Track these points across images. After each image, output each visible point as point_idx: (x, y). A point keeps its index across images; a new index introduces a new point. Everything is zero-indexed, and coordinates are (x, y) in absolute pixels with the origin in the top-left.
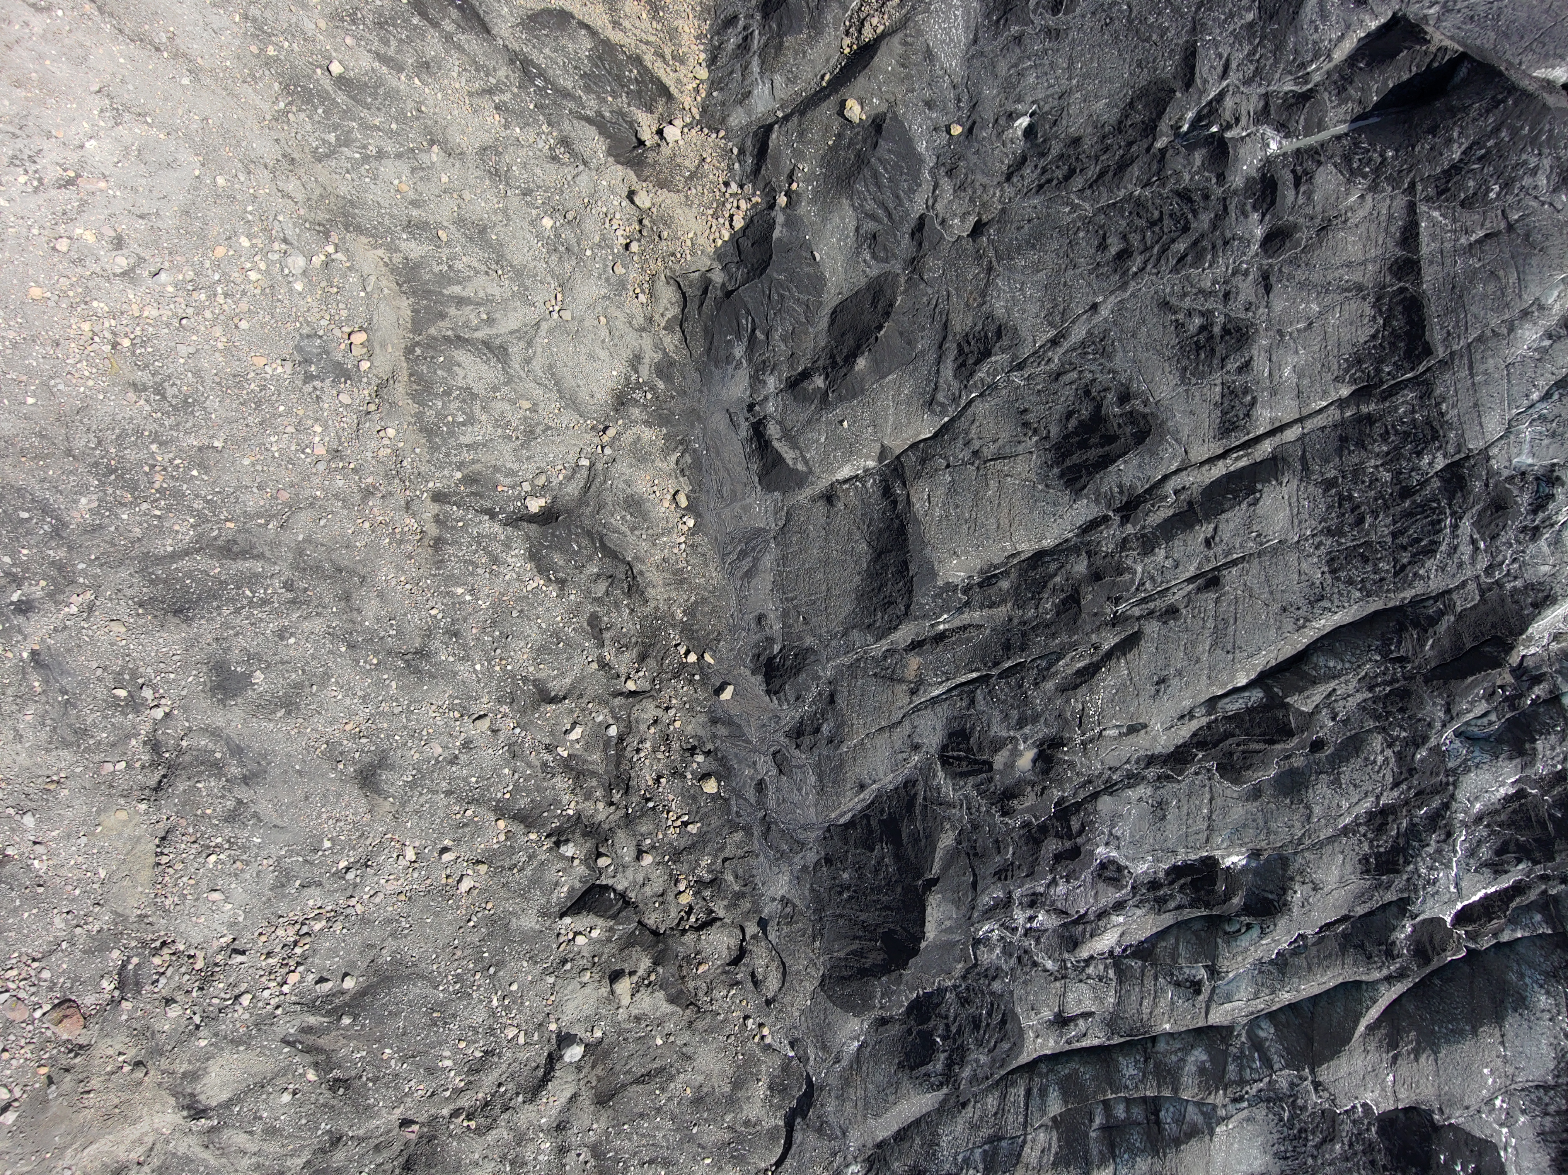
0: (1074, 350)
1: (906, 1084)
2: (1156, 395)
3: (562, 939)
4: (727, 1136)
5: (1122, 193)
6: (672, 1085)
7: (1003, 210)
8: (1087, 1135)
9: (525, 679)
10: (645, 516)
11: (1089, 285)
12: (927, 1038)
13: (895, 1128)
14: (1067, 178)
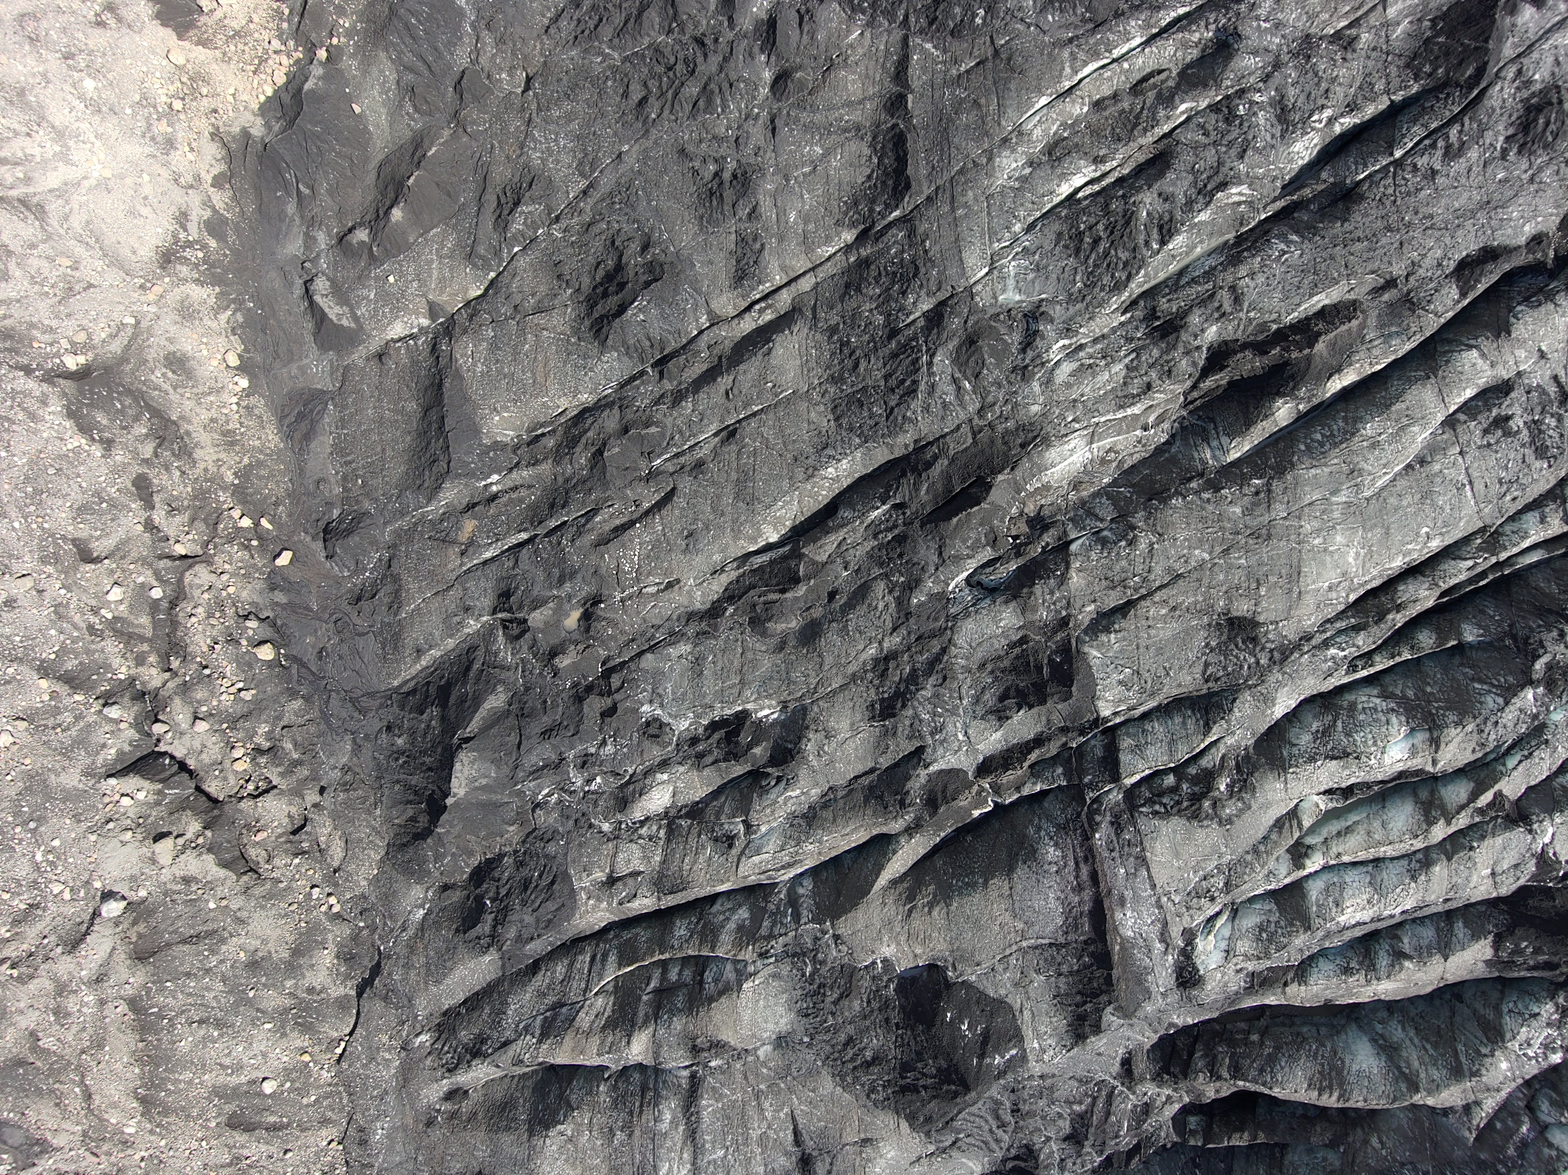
0: (603, 200)
1: (461, 947)
2: (676, 243)
3: (107, 800)
4: (288, 1002)
5: (646, 41)
6: (224, 948)
7: (545, 62)
8: (639, 998)
9: (64, 538)
10: (189, 374)
11: (615, 134)
12: (479, 899)
13: (461, 997)
14: (596, 27)
